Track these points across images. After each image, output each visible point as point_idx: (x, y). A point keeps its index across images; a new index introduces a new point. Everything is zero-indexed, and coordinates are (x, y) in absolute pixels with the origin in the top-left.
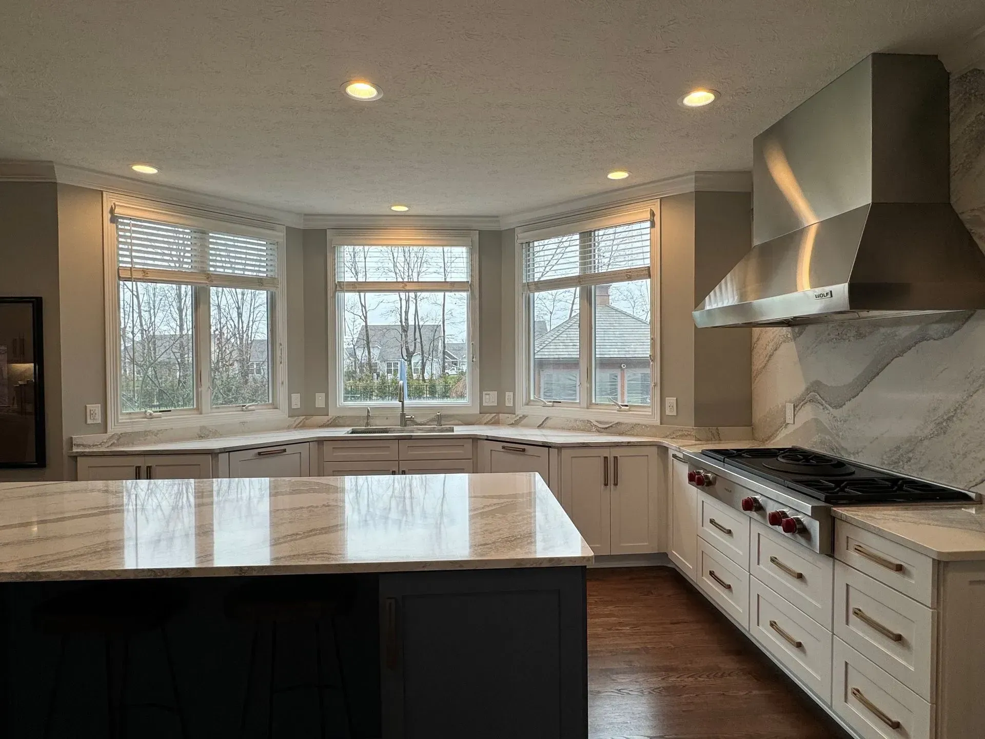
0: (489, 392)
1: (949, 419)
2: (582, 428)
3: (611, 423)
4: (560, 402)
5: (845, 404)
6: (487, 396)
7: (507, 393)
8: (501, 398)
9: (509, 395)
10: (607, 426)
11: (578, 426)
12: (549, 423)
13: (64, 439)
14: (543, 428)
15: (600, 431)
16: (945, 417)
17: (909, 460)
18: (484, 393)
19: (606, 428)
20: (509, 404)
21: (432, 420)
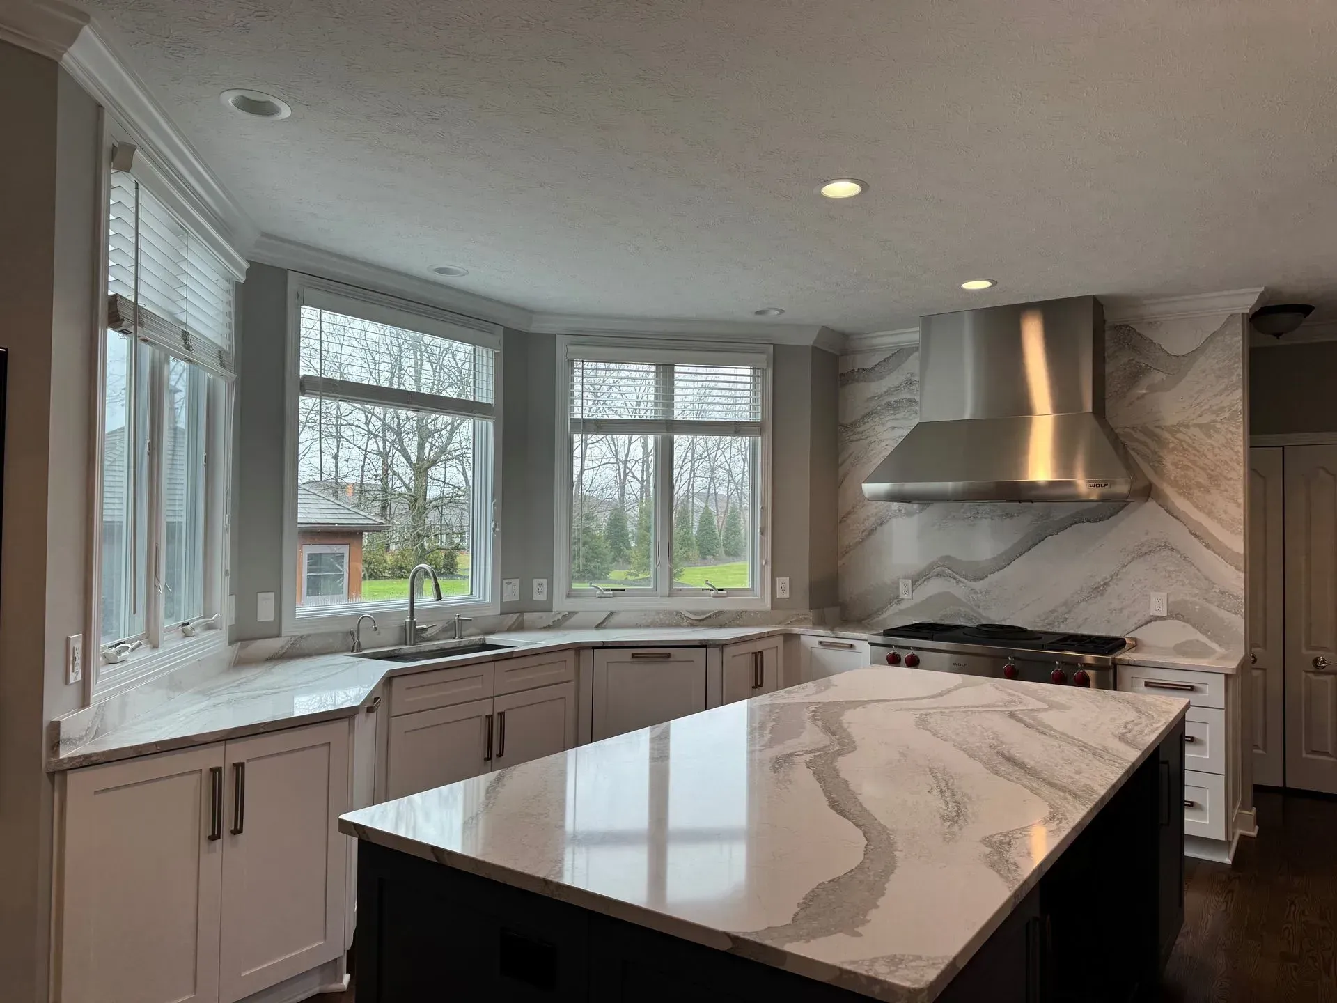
0: (510, 581)
1: (1106, 584)
2: (667, 622)
3: (710, 612)
4: (624, 590)
5: (987, 577)
6: (510, 586)
7: (536, 582)
8: (526, 590)
9: (539, 584)
10: (705, 616)
11: (661, 620)
12: (615, 620)
13: (45, 725)
14: (605, 628)
15: (693, 624)
16: (1102, 583)
17: (1065, 619)
18: (505, 581)
19: (703, 620)
20: (539, 596)
21: (444, 630)
